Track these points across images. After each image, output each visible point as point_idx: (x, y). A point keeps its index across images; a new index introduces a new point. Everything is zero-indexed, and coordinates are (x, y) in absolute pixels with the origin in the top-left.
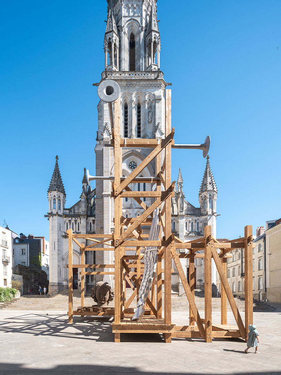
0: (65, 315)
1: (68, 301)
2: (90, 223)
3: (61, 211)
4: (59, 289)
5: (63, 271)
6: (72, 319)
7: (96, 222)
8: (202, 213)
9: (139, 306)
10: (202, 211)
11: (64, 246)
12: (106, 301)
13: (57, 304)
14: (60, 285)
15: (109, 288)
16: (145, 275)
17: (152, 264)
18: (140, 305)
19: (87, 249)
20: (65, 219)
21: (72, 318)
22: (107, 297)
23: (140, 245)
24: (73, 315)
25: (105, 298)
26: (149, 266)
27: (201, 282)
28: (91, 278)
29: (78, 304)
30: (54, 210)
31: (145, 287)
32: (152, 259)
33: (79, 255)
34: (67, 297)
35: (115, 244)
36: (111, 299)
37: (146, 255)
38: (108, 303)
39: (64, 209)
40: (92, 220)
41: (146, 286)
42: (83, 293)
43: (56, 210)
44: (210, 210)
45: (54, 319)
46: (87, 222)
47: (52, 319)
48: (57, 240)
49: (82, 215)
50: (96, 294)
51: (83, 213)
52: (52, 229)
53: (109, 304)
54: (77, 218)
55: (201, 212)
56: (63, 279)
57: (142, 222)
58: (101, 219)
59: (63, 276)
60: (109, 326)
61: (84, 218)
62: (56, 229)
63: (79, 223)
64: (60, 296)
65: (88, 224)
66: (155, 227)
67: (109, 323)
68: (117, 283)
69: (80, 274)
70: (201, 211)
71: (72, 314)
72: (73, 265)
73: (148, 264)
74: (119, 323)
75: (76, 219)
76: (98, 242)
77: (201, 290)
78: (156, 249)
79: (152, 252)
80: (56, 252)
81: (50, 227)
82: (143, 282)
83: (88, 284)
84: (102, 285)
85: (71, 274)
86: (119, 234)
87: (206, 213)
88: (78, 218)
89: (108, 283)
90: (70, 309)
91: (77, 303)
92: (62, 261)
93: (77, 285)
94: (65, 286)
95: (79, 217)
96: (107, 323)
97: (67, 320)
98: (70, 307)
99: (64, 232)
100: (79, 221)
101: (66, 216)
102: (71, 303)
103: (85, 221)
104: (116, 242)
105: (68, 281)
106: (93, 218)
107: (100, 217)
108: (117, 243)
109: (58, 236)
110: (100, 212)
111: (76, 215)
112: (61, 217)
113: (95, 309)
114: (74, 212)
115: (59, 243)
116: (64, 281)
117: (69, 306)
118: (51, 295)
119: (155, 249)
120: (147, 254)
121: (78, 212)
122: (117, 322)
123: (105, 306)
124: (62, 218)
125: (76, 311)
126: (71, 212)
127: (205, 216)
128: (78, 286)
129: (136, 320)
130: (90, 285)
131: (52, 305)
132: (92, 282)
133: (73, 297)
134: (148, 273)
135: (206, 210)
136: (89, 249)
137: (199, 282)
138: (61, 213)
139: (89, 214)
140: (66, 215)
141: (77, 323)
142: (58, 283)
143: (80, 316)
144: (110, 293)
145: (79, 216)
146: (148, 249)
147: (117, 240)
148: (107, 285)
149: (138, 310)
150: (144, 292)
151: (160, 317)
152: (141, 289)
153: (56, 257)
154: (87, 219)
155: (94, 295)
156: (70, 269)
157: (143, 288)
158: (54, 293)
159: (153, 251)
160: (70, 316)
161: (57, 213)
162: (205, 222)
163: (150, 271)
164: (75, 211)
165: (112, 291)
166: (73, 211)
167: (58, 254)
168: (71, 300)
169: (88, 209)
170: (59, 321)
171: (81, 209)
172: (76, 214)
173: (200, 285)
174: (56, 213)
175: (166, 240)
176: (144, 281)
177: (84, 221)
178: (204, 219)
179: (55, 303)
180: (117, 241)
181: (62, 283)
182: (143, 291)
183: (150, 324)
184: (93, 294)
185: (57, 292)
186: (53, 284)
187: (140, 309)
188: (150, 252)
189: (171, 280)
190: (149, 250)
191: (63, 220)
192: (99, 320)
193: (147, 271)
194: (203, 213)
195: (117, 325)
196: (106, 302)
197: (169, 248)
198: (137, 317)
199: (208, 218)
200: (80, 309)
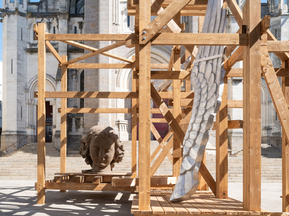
0: (29, 188)
1: (37, 163)
2: (73, 28)
3: (23, 7)
4: (19, 142)
5: (26, 110)
6: (44, 197)
7: (84, 26)
8: (270, 11)
9: (185, 173)
10: (270, 9)
11: (28, 67)
12: (108, 162)
13: (16, 169)
14: (20, 134)
15: (114, 138)
16: (197, 108)
17: (212, 87)
18: (186, 171)
19: (72, 66)
20: (30, 20)
21: (45, 194)
22: (111, 154)
23: (194, 43)
24: (45, 188)
25: (107, 157)
26: (204, 91)
27: (269, 131)
28: (76, 123)
29: (54, 168)
30: (12, 4)
31: (196, 133)
32: (210, 76)
33: (55, 82)
34: (36, 157)
35: (140, 39)
36: (118, 158)
37: (197, 70)
38: (112, 166)
39: (29, 3)
40: (79, 23)
41: (198, 132)
42: (64, 148)
43: (15, 4)
44: (284, 7)
45: (9, 196)
46: (69, 26)
47: (4, 195)
48: (15, 57)
49: (60, 14)
50: (90, 148)
51: (62, 9)
52: (8, 37)
53: (113, 169)
54: (51, 19)
55: (268, 11)
56: (26, 124)
57: (184, 8)
58: (94, 19)
59: (27, 119)
60: (117, 211)
61: (64, 18)
62: (15, 37)
63: (54, 28)
64: (20, 155)
65: (71, 29)
66: (214, 13)
67: (116, 205)
68: (145, 123)
69: (59, 111)
70: (268, 8)
71: (44, 186)
72: (46, 92)
73: (202, 86)
74: (147, 208)
75: (49, 20)
76: (94, 51)
77: (269, 146)
78: (221, 55)
79: (211, 62)
80: (14, 78)
81: (5, 35)
82: (192, 124)
83: (71, 134)
84: (101, 131)
85: (43, 111)
86: (148, 19)
87: (277, 12)
88: (53, 19)
89: (113, 129)
90: (40, 178)
91: (52, 167)
92: (25, 93)
93: (50, 136)
94: (30, 137)
95: (56, 16)
96: (112, 204)
97: (34, 198)
98: (41, 174)
99: (29, 43)
100: (54, 24)
101: (33, 15)
102: (41, 167)
103: (66, 24)
104: (143, 34)
105: (34, 129)
106: (80, 19)
107: (92, 17)
108: (145, 38)
109: (18, 49)
110: (92, 7)
111: (51, 13)
112: (23, 18)
113: (88, 179)
114: (47, 9)
115: (20, 62)
116: (28, 128)
117: (38, 172)
118: (5, 152)
119: (217, 56)
120: (198, 66)
121: (53, 9)
122: (145, 206)
123: (107, 171)
124: (25, 18)
125: (51, 181)
126: (42, 8)
127: (277, 16)
128: (53, 137)
129: (178, 202)
130: (75, 136)
131: (6, 170)
132: (77, 131)
133: (45, 156)
134: (203, 105)
135: (277, 7)
136: (75, 65)
137: (266, 132)
138: (23, 9)
139: (73, 11)
140: (32, 13)
141: (53, 206)
142: (18, 132)
143: (60, 190)
144: (116, 146)
145: (54, 15)
146: (200, 58)
147: (144, 30)
148: (111, 131)
149: (183, 180)
150: (194, 144)
151: (224, 194)
152: (189, 138)
153: (14, 86)
154: (69, 20)
155: (86, 151)
156: (41, 100)
157: (193, 136)
158: (10, 148)
159: (213, 60)
160: (40, 190)
161: (17, 9)
162: (276, 28)
163: (207, 101)
164: (49, 7)
165: (120, 144)
166: (44, 7)
167: (19, 81)
168: (41, 161)
169: (71, 5)
170: (17, 200)
171: (58, 3)
172: (49, 11)
173: (268, 137)
174: (14, 10)
175: (251, 30)
176: (194, 122)
177: (64, 23)
178: (274, 22)
179: (11, 166)
180: (145, 32)
181: (25, 132)
182: (192, 141)
183: (215, 211)
184: (84, 149)
185: (16, 148)
186: (8, 133)
187: (186, 178)
188: (204, 63)
189: (260, 117)
190: (204, 59)
191: (27, 21)
192: (95, 198)
193: (200, 101)
194: (272, 12)
195: (145, 213)
196: (109, 166)
197: (257, 50)
198: (181, 195)
199: (282, 20)
200: (59, 177)
